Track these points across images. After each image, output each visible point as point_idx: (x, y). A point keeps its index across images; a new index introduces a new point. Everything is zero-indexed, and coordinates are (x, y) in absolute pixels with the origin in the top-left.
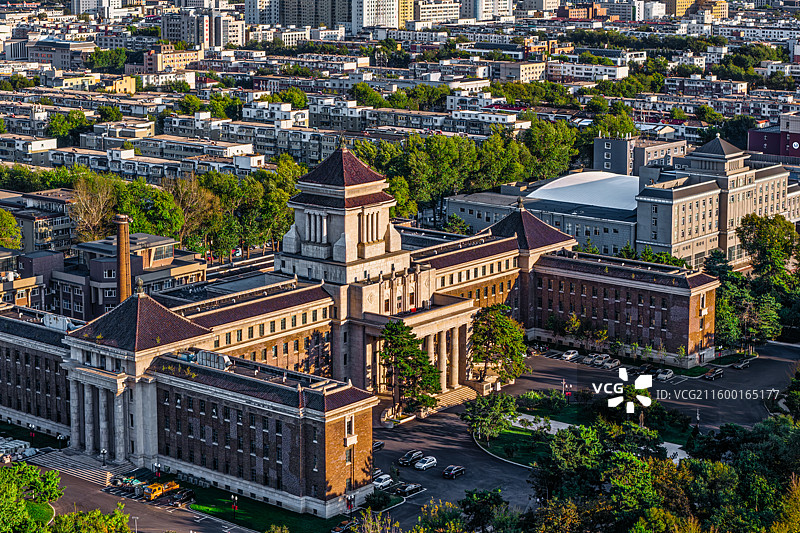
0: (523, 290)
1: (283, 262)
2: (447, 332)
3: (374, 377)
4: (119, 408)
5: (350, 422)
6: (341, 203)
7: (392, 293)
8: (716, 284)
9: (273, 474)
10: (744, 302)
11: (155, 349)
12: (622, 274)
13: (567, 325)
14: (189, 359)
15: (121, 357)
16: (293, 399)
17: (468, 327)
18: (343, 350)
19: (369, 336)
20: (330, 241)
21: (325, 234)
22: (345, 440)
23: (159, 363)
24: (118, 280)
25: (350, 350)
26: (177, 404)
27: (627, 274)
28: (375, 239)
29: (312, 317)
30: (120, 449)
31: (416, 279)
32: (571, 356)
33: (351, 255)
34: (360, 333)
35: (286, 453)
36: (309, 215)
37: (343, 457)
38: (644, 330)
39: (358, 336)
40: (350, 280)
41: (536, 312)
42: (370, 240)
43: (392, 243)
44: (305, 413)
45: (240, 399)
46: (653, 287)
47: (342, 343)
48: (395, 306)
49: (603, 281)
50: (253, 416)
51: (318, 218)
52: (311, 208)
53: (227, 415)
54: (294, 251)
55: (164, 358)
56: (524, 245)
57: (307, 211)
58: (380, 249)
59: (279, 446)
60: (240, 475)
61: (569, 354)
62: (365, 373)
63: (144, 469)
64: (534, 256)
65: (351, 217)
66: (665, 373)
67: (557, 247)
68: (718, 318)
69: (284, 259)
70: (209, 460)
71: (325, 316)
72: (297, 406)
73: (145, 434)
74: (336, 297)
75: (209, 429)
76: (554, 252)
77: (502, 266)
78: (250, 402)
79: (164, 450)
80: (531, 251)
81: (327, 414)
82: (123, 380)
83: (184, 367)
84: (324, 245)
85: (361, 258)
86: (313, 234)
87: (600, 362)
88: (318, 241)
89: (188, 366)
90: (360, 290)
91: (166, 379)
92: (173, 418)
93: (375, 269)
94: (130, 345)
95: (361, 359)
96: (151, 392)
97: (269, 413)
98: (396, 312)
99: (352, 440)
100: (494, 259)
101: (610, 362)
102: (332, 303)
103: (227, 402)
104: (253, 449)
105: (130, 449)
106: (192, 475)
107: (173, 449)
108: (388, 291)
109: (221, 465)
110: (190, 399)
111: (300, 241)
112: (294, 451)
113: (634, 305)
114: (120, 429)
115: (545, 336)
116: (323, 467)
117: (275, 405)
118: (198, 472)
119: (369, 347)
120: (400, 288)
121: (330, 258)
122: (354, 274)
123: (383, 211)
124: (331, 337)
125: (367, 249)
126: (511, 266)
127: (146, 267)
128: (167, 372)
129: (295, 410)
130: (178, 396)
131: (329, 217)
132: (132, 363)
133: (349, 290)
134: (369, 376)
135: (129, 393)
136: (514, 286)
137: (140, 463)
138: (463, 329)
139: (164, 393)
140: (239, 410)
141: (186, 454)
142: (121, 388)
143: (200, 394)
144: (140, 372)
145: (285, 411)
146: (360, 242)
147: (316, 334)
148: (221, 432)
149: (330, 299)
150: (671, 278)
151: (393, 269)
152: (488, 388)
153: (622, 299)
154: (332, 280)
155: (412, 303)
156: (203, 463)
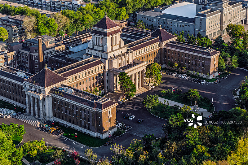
0: (160, 53)
1: (89, 51)
2: (138, 72)
3: (116, 86)
4: (41, 104)
5: (110, 111)
6: (105, 34)
7: (121, 61)
8: (219, 54)
9: (87, 126)
10: (227, 58)
11: (51, 86)
12: (191, 51)
13: (174, 65)
14: (61, 90)
15: (41, 89)
16: (92, 105)
17: (144, 70)
18: (107, 79)
19: (114, 74)
20: (103, 45)
21: (101, 43)
22: (108, 116)
23: (53, 90)
24: (39, 52)
25: (109, 78)
26: (58, 103)
27: (192, 51)
28: (116, 44)
29: (98, 69)
30: (42, 115)
31: (129, 56)
32: (175, 75)
33: (109, 50)
34: (112, 73)
35: (91, 120)
36: (96, 37)
37: (108, 121)
38: (197, 67)
39: (111, 75)
40: (109, 57)
41: (164, 60)
42: (115, 45)
43: (121, 44)
44: (96, 109)
45: (77, 104)
46: (200, 55)
47: (107, 76)
48: (122, 64)
49: (185, 52)
50: (81, 109)
51: (99, 38)
52: (97, 35)
53: (73, 107)
54: (92, 48)
55: (54, 88)
56: (161, 40)
57: (95, 36)
58: (118, 47)
59: (89, 118)
60: (77, 125)
61: (174, 74)
62: (113, 85)
63: (49, 121)
64: (164, 43)
65: (109, 38)
66: (203, 81)
67: (171, 40)
68: (219, 63)
69: (89, 50)
70: (68, 119)
71: (101, 69)
72: (94, 107)
73: (49, 111)
74: (104, 63)
75: (68, 111)
76: (170, 42)
77: (155, 47)
78: (80, 105)
79: (55, 115)
80: (163, 42)
81: (103, 110)
82: (42, 96)
83: (60, 92)
84: (101, 46)
85: (112, 50)
86: (97, 43)
87: (184, 77)
88: (99, 45)
89: (61, 92)
90: (112, 61)
91: (55, 96)
92: (57, 107)
93: (116, 53)
94: (44, 85)
95: (112, 81)
96: (50, 99)
97: (86, 109)
98: (122, 66)
99: (110, 116)
100: (152, 45)
101: (187, 77)
102: (104, 65)
103: (73, 104)
104: (81, 118)
105: (44, 115)
106: (63, 123)
107: (57, 115)
108: (120, 60)
109: (72, 121)
110: (62, 102)
111: (94, 45)
112: (93, 120)
113: (194, 60)
114: (41, 109)
115: (167, 67)
116: (102, 125)
117: (87, 107)
118: (65, 123)
119: (115, 77)
120: (124, 59)
121: (103, 50)
122: (110, 55)
123: (118, 35)
124: (103, 75)
125: (114, 47)
126: (157, 47)
127: (47, 47)
128: (55, 94)
129: (93, 109)
130: (58, 101)
131: (102, 38)
132: (44, 91)
133: (108, 61)
134: (115, 85)
135: (44, 99)
136: (158, 52)
137: (47, 119)
138: (142, 71)
139: (54, 99)
140: (77, 107)
141: (61, 117)
142: (41, 98)
143: (65, 101)
144: (47, 93)
145: (90, 109)
146: (112, 45)
147: (99, 75)
148: (71, 112)
149: (103, 64)
150: (205, 52)
151: (122, 52)
152: (150, 88)
153: (191, 58)
154: (103, 57)
155: (127, 63)
156: (66, 120)
